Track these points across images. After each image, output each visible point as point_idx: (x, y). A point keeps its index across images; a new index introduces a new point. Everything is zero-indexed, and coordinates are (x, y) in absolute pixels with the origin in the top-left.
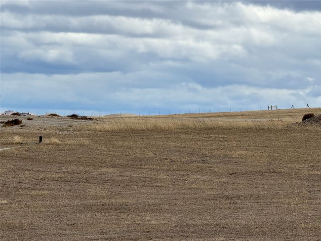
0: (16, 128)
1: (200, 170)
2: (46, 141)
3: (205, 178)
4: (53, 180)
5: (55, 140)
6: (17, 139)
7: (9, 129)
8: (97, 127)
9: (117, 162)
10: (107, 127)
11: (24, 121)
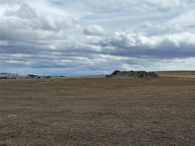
0: (48, 78)
1: (84, 87)
2: (54, 81)
3: (84, 88)
4: (54, 89)
5: (56, 81)
6: (48, 81)
7: (47, 79)
8: (65, 78)
9: (68, 85)
10: (67, 78)
11: (50, 77)
